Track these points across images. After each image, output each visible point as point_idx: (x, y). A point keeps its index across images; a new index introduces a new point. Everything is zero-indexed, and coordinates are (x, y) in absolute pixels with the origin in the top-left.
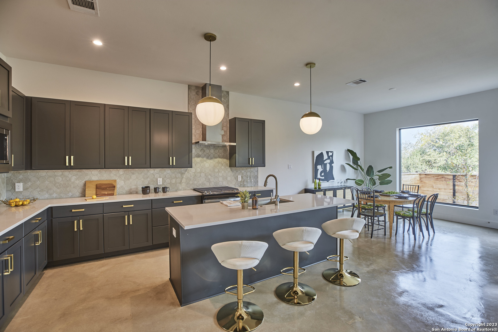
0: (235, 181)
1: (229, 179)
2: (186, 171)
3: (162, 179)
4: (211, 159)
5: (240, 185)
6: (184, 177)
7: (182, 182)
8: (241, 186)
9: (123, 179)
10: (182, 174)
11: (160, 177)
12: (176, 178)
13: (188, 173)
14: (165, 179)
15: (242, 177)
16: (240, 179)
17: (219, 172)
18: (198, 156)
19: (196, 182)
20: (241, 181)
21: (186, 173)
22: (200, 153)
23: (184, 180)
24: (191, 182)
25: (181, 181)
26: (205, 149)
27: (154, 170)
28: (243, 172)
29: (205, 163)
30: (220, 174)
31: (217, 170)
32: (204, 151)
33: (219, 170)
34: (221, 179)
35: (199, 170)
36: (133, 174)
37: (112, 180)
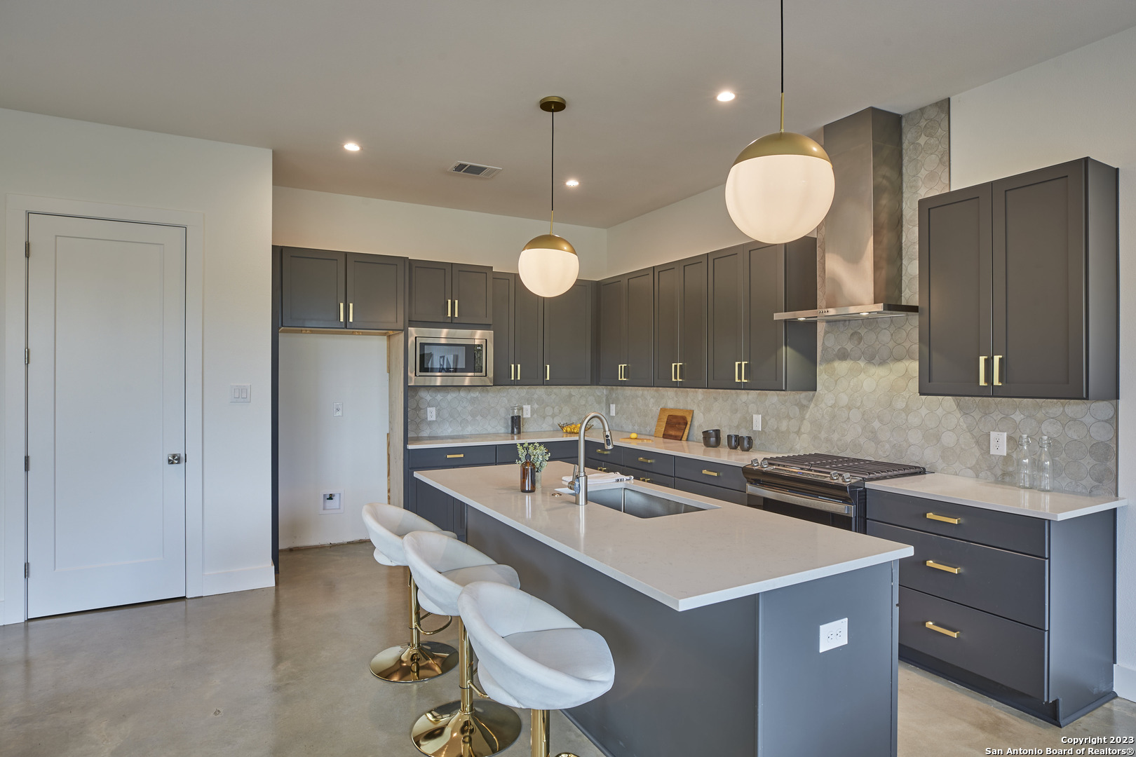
0: (976, 451)
1: (948, 439)
2: (812, 400)
3: (762, 417)
4: (883, 363)
5: (999, 473)
6: (807, 416)
7: (802, 430)
8: (1007, 479)
9: (702, 408)
10: (803, 408)
11: (758, 413)
12: (789, 418)
13: (816, 405)
14: (767, 418)
15: (1010, 439)
16: (999, 444)
17: (907, 410)
18: (843, 356)
19: (835, 437)
20: (1007, 459)
21: (812, 405)
22: (849, 346)
23: (806, 426)
24: (823, 435)
25: (800, 429)
26: (863, 332)
27: (748, 394)
28: (1018, 417)
29: (862, 376)
30: (914, 420)
31: (900, 404)
32: (860, 339)
33: (907, 406)
34: (915, 437)
35: (844, 399)
36: (716, 399)
37: (687, 411)
